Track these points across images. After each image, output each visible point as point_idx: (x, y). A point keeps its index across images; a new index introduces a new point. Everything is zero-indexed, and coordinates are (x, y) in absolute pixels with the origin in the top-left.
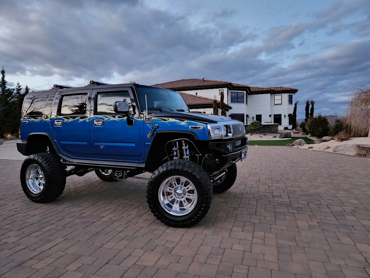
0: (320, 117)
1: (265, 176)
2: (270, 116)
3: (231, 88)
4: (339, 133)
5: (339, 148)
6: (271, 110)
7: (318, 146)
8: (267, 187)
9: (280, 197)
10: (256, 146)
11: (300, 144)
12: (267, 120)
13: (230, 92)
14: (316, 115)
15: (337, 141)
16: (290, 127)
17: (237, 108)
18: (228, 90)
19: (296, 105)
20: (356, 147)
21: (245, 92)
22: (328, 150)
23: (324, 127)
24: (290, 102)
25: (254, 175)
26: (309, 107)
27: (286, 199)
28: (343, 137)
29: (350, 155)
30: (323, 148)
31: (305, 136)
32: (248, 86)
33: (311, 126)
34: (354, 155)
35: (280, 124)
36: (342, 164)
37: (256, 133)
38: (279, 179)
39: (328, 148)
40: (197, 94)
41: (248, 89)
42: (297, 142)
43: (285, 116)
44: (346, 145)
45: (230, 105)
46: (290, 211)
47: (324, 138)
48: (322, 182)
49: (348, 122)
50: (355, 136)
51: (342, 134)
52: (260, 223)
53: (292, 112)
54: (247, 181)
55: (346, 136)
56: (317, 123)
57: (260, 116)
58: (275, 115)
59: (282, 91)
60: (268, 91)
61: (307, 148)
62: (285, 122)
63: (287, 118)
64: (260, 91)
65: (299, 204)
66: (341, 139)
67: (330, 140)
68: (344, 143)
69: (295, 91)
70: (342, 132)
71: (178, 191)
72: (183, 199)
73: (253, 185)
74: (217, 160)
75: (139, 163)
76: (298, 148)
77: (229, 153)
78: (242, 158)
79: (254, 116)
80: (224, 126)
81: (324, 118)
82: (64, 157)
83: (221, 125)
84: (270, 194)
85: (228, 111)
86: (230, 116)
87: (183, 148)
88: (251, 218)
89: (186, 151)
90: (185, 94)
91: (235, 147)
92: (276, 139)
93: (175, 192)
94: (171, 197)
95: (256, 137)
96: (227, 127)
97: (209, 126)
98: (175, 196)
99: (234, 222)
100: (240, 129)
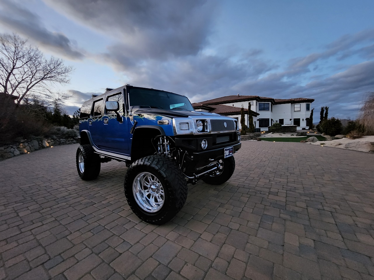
0: (333, 119)
1: (270, 169)
2: (291, 120)
3: (259, 100)
4: (352, 132)
5: (351, 145)
6: (292, 115)
7: (330, 143)
8: (268, 181)
9: (276, 194)
10: (274, 142)
11: (313, 141)
12: (287, 123)
13: (258, 103)
14: (329, 117)
15: (349, 138)
16: (307, 128)
17: (264, 115)
18: (256, 102)
19: (312, 111)
20: (370, 144)
21: (270, 103)
22: (340, 147)
23: (337, 127)
24: (307, 109)
25: (260, 168)
26: (324, 112)
27: (282, 199)
28: (355, 136)
29: (364, 152)
30: (335, 144)
31: (320, 134)
32: (273, 98)
33: (325, 126)
34: (368, 152)
35: (299, 125)
36: (353, 161)
37: (277, 132)
38: (283, 173)
39: (340, 144)
40: (233, 105)
41: (272, 101)
42: (310, 139)
43: (303, 119)
44: (358, 143)
45: (258, 112)
46: (282, 215)
47: (336, 136)
48: (329, 179)
49: (361, 123)
50: (368, 135)
51: (354, 133)
52: (238, 230)
53: (309, 117)
54: (251, 173)
55: (359, 135)
56: (330, 124)
57: (283, 120)
58: (294, 119)
59: (301, 101)
60: (289, 101)
61: (319, 144)
62: (303, 124)
63: (305, 121)
64: (283, 102)
65: (297, 206)
66: (353, 136)
67: (342, 138)
68: (357, 140)
69: (312, 101)
70: (354, 131)
71: (153, 187)
72: (157, 195)
73: (255, 178)
74: (192, 157)
75: (128, 156)
76: (311, 143)
77: (202, 150)
78: (225, 155)
79: (277, 120)
80: (197, 121)
81: (338, 120)
82: (95, 148)
83: (191, 120)
84: (267, 190)
85: (256, 116)
86: (258, 120)
87: (164, 143)
88: (232, 220)
89: (167, 146)
90: (225, 106)
91: (214, 143)
92: (293, 137)
93: (150, 187)
94: (147, 192)
95: (276, 135)
96: (203, 121)
97: (174, 120)
98: (151, 191)
99: (209, 225)
100: (225, 124)
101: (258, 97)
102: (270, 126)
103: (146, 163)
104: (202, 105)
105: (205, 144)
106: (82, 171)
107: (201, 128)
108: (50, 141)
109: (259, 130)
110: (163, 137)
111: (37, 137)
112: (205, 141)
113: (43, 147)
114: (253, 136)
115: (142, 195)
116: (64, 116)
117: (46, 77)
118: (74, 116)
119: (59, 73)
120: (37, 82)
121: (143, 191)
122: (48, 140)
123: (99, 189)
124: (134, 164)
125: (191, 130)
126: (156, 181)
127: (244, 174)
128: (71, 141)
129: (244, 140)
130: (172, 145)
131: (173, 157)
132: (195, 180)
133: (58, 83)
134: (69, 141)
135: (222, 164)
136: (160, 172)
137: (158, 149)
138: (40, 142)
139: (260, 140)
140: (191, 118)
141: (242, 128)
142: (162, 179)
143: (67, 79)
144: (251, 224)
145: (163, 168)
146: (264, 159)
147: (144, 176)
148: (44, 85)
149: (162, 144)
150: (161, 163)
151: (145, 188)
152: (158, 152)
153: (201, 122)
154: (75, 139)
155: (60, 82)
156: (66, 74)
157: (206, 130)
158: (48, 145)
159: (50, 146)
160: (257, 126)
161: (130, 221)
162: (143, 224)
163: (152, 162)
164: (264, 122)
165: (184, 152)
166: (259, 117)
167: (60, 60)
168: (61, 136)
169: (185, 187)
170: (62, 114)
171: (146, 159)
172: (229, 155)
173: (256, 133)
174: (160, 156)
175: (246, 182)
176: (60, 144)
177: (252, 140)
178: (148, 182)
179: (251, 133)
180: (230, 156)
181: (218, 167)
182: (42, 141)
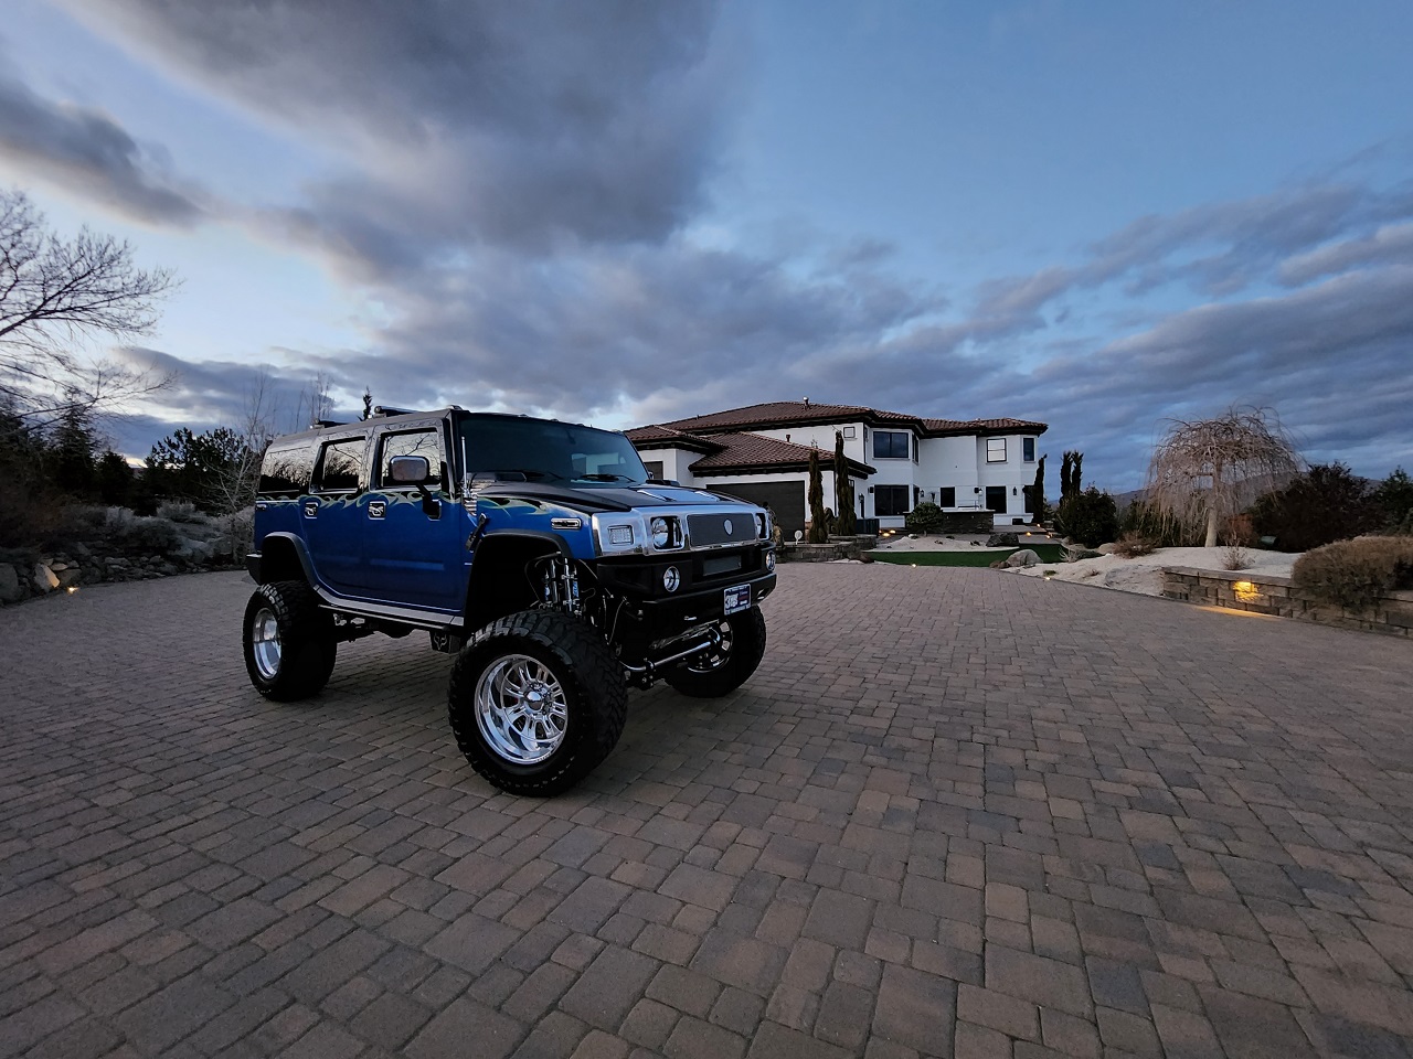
0: (1093, 493)
1: (874, 650)
2: (977, 490)
3: (873, 421)
4: (1128, 535)
5: (1120, 576)
6: (979, 476)
7: (1070, 569)
8: (858, 682)
9: (872, 712)
10: (914, 565)
11: (1025, 563)
12: (968, 501)
13: (871, 431)
14: (1084, 486)
15: (1121, 555)
16: (1029, 518)
17: (892, 472)
18: (865, 428)
19: (1041, 463)
20: (1163, 573)
21: (910, 433)
22: (1092, 580)
23: (1104, 519)
24: (1028, 457)
25: (847, 647)
26: (1071, 470)
27: (881, 721)
28: (1135, 547)
29: (1148, 596)
30: (1082, 574)
31: (1058, 541)
32: (918, 417)
33: (1072, 516)
34: (1158, 595)
35: (1002, 509)
37: (929, 533)
38: (907, 660)
39: (1093, 574)
40: (788, 437)
41: (916, 425)
42: (1019, 558)
43: (1015, 490)
44: (1139, 569)
45: (871, 464)
46: (867, 758)
48: (1018, 672)
50: (1167, 543)
51: (1132, 540)
52: (754, 793)
53: (1032, 482)
54: (818, 662)
56: (1083, 509)
57: (952, 490)
58: (989, 489)
59: (1006, 428)
60: (972, 429)
61: (1041, 574)
62: (1016, 505)
63: (1021, 496)
64: (952, 430)
65: (911, 737)
66: (1130, 550)
68: (1138, 560)
69: (1039, 429)
70: (1133, 533)
71: (531, 696)
72: (544, 719)
73: (825, 676)
74: (640, 612)
75: (455, 614)
76: (1017, 573)
77: (665, 593)
78: (726, 606)
79: (933, 490)
80: (653, 519)
81: (1105, 496)
82: (322, 593)
83: (638, 516)
84: (850, 704)
85: (865, 477)
86: (871, 490)
87: (563, 577)
88: (744, 775)
89: (571, 586)
90: (760, 438)
91: (698, 576)
92: (977, 549)
93: (525, 699)
94: (516, 712)
95: (926, 544)
96: (670, 520)
97: (595, 519)
98: (525, 707)
99: (683, 788)
100: (728, 526)
101: (871, 411)
102: (911, 508)
103: (516, 631)
104: (677, 433)
105: (674, 578)
106: (268, 673)
107: (663, 538)
108: (64, 567)
109: (872, 526)
110: (560, 558)
111: (12, 551)
112: (673, 570)
113: (36, 592)
114: (847, 546)
115: (499, 722)
116: (106, 458)
117: (51, 306)
118: (149, 461)
119: (109, 295)
120: (10, 324)
121: (499, 712)
122: (55, 562)
123: (341, 723)
124: (479, 636)
125: (637, 541)
126: (542, 679)
127: (796, 665)
128: (152, 567)
129: (820, 561)
130: (583, 579)
131: (587, 614)
132: (647, 677)
133: (103, 331)
134: (142, 567)
135: (727, 636)
136: (555, 655)
137: (545, 591)
138: (25, 571)
139: (872, 561)
140: (637, 514)
141: (815, 519)
142: (561, 672)
143: (144, 317)
144: (788, 780)
145: (564, 642)
146: (867, 622)
147: (506, 668)
148: (38, 337)
149: (558, 579)
150: (559, 628)
151: (510, 701)
152: (544, 601)
153: (663, 523)
154: (172, 560)
155: (112, 328)
156: (143, 299)
157: (676, 543)
158: (56, 583)
159: (63, 588)
160: (870, 513)
161: (465, 795)
162: (505, 798)
163: (535, 626)
164: (890, 499)
165: (618, 600)
166: (873, 480)
167: (119, 244)
168: (106, 545)
169: (620, 691)
170: (97, 456)
171: (516, 618)
172: (737, 606)
173: (862, 536)
174: (554, 611)
175: (796, 686)
176: (105, 579)
177: (846, 561)
178: (519, 683)
179: (847, 537)
180: (742, 608)
181: (712, 642)
182: (30, 566)
